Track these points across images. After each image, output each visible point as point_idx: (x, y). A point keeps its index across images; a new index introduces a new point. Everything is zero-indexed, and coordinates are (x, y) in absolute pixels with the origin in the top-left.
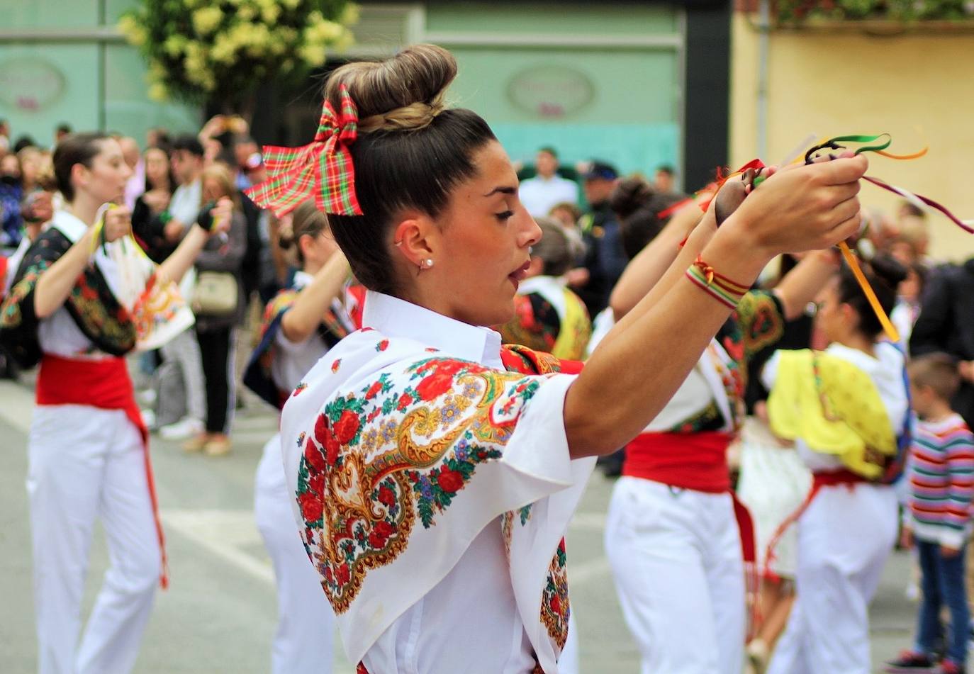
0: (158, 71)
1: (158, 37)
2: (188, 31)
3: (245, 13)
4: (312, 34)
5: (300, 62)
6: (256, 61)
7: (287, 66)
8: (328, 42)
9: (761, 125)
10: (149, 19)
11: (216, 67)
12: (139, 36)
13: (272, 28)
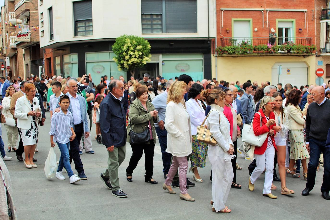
0: (120, 66)
1: (119, 61)
2: (125, 60)
3: (133, 56)
4: (144, 59)
5: (143, 64)
6: (135, 64)
7: (140, 64)
8: (147, 60)
9: (216, 72)
10: (118, 58)
11: (129, 65)
12: (116, 61)
13: (137, 59)
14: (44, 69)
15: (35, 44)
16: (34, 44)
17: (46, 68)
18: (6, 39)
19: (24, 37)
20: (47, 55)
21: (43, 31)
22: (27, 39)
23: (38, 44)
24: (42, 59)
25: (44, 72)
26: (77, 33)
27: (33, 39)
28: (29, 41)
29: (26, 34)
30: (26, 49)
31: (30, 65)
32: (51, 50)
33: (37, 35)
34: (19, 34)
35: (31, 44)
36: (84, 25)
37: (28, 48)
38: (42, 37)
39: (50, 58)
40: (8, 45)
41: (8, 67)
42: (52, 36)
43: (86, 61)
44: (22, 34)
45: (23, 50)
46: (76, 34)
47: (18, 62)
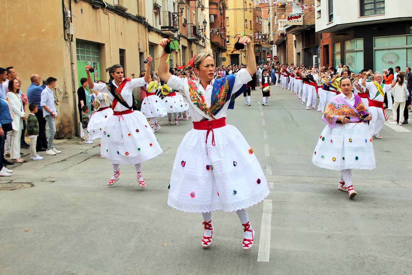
14: (319, 59)
15: (309, 28)
16: (307, 28)
17: (322, 58)
18: (273, 23)
19: (296, 19)
20: (324, 40)
21: (319, 12)
22: (299, 22)
23: (313, 27)
24: (317, 47)
25: (319, 62)
26: (364, 12)
27: (307, 21)
28: (302, 24)
29: (298, 16)
30: (297, 34)
31: (302, 55)
32: (328, 34)
33: (311, 16)
34: (290, 16)
35: (304, 28)
36: (373, 1)
37: (300, 34)
38: (318, 18)
39: (328, 45)
40: (275, 31)
41: (275, 56)
42: (331, 17)
43: (374, 48)
44: (294, 16)
45: (294, 36)
46: (362, 14)
47: (287, 50)
